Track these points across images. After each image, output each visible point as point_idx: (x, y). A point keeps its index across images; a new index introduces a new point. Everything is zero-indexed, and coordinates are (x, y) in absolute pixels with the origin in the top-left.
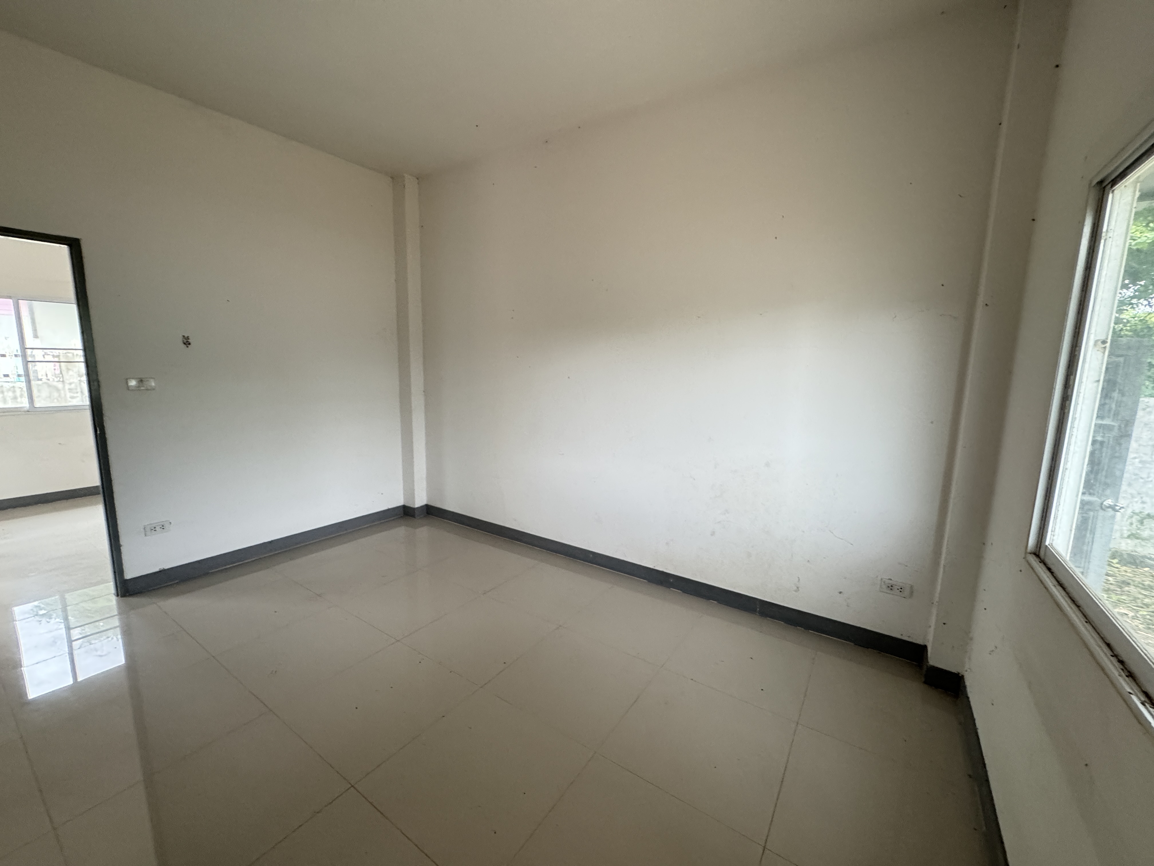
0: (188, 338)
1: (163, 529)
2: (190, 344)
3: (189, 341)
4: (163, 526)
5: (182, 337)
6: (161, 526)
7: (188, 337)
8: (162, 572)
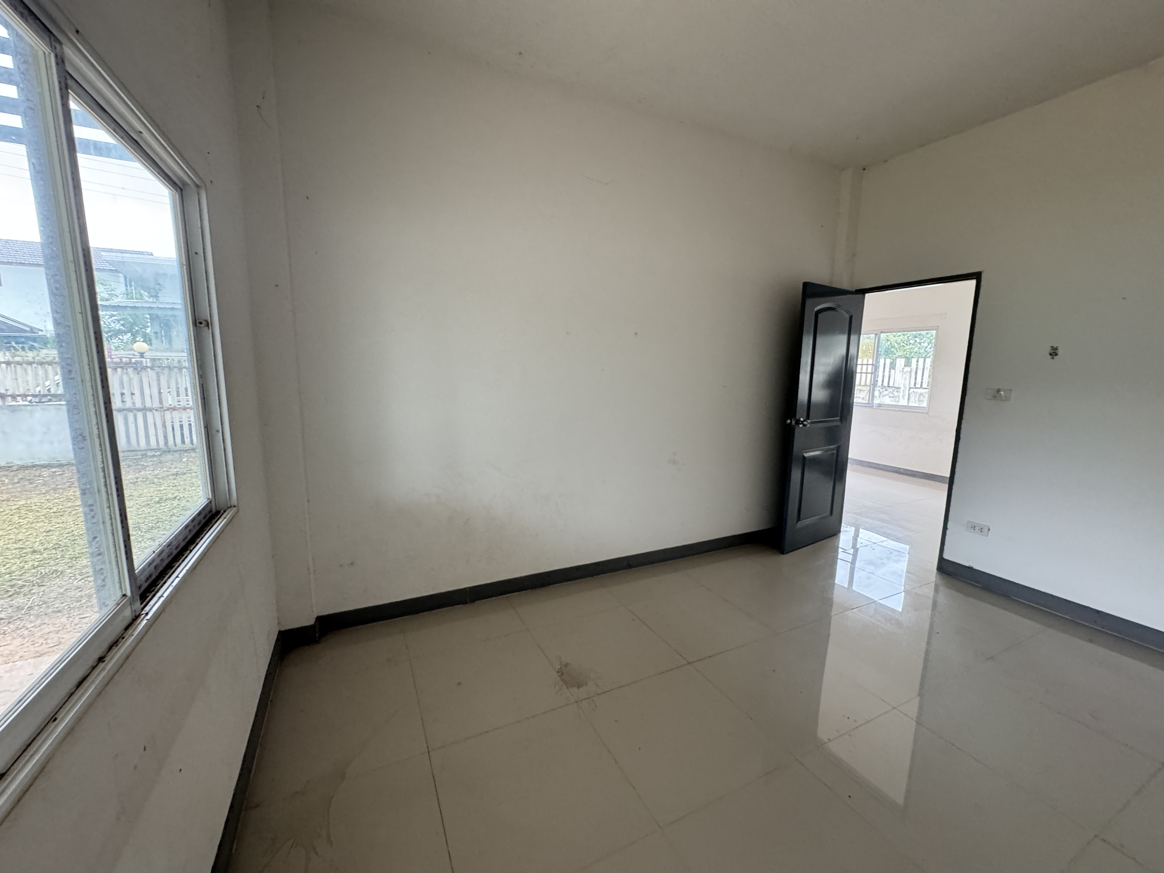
0: (1056, 349)
1: (981, 531)
2: (1056, 355)
3: (1056, 351)
4: (982, 529)
5: (1050, 348)
6: (980, 528)
7: (1057, 347)
8: (970, 568)
